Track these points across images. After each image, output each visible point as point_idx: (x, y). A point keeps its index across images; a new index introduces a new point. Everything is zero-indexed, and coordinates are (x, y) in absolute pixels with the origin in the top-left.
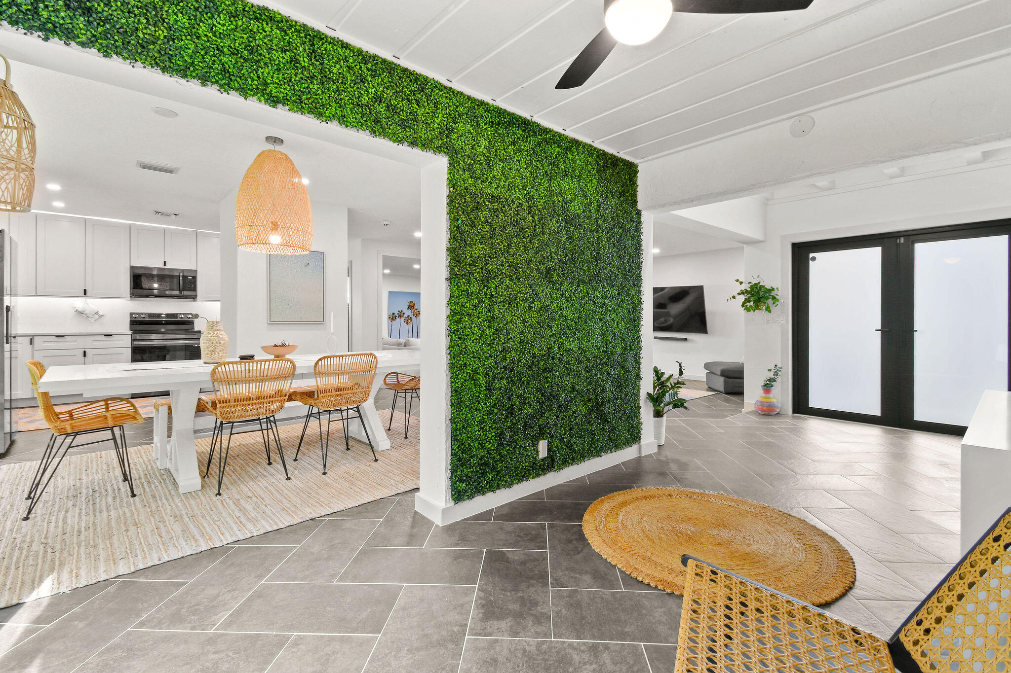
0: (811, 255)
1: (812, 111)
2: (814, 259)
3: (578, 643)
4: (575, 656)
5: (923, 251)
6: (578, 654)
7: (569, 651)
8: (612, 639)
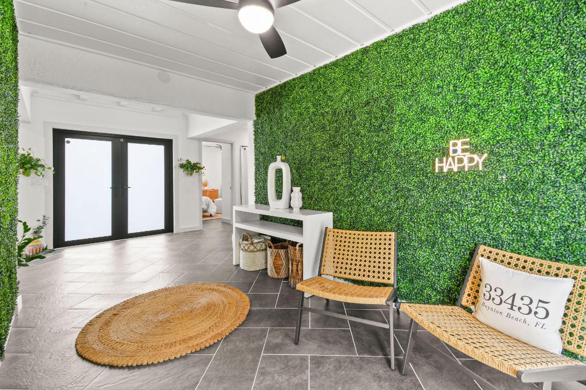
0: (66, 139)
1: (171, 72)
2: (68, 142)
3: (257, 380)
4: (268, 383)
5: (132, 147)
6: (266, 381)
7: (262, 385)
8: (257, 366)
